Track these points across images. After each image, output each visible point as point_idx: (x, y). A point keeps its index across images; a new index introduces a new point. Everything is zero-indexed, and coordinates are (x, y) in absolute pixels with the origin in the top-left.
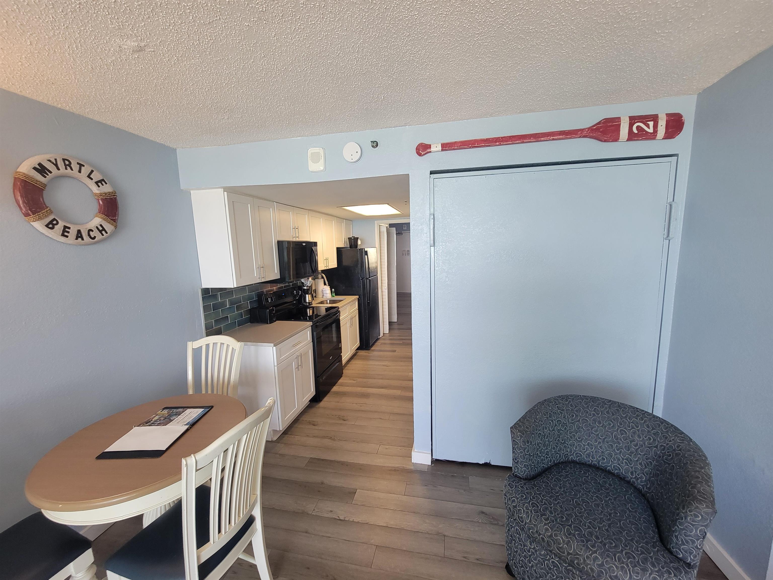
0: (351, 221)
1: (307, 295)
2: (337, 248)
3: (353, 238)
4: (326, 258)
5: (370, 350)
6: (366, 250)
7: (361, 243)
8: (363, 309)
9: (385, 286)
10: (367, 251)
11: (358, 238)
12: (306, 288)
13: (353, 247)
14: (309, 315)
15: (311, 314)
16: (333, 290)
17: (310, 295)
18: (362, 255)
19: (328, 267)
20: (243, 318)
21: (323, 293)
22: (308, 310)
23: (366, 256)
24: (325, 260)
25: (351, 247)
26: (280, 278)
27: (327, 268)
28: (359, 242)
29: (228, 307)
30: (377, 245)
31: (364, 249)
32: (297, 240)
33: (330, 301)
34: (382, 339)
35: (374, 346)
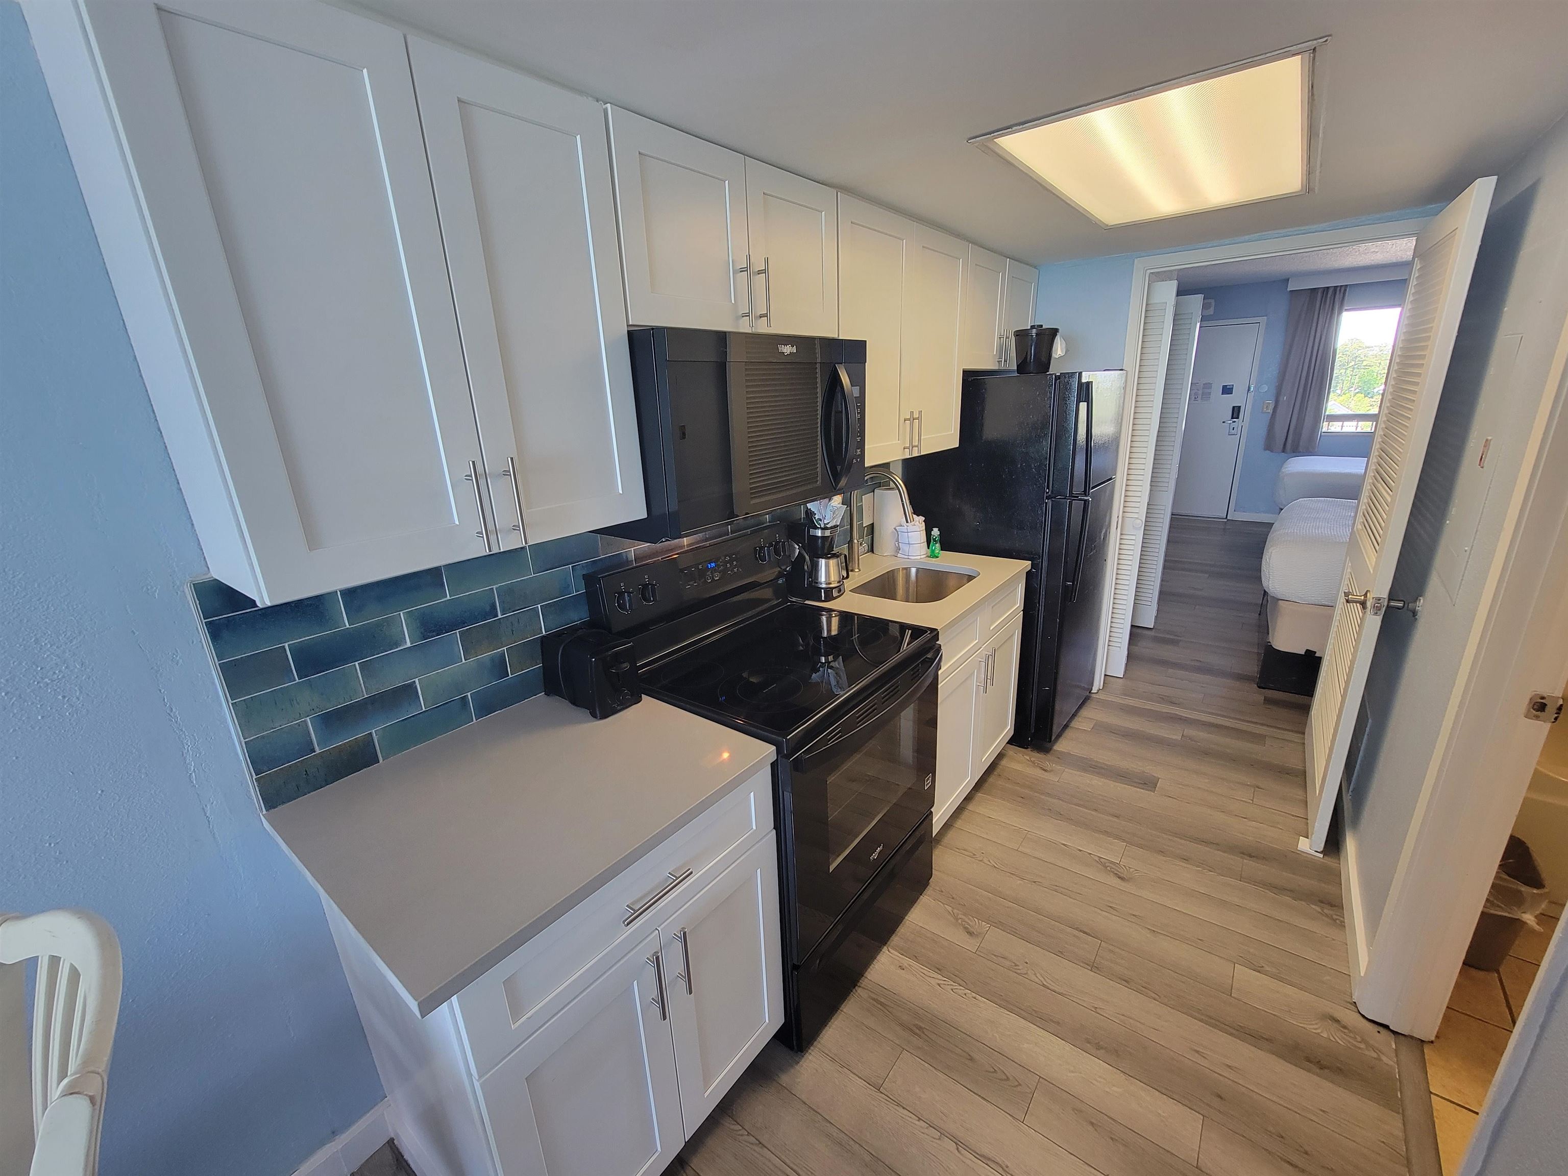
0: (1035, 267)
1: (823, 562)
2: (967, 374)
3: (1034, 331)
4: (912, 413)
5: (1049, 756)
6: (1084, 380)
7: (1067, 351)
8: (1042, 609)
9: (1136, 516)
10: (1089, 385)
11: (1054, 332)
12: (819, 533)
13: (1032, 368)
14: (825, 634)
15: (834, 632)
16: (936, 532)
17: (833, 562)
18: (1063, 400)
19: (919, 451)
20: (510, 676)
21: (897, 540)
22: (824, 619)
23: (1083, 406)
24: (908, 422)
25: (1022, 368)
26: (645, 516)
27: (911, 452)
28: (1059, 349)
29: (409, 644)
30: (1131, 359)
31: (1080, 374)
32: (762, 328)
33: (918, 570)
34: (1099, 701)
35: (1068, 733)
